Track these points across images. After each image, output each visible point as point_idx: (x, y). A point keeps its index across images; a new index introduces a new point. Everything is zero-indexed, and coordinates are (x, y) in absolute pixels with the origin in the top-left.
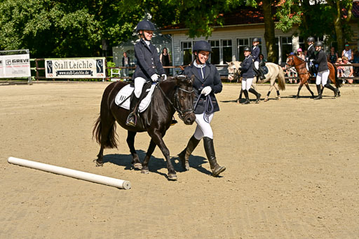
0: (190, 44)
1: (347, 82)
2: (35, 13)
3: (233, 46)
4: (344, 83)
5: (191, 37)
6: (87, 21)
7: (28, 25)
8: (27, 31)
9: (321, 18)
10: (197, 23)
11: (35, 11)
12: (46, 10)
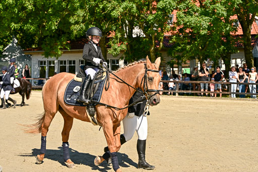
0: (45, 62)
3: (77, 65)
5: (46, 57)
9: (141, 47)
10: (51, 47)
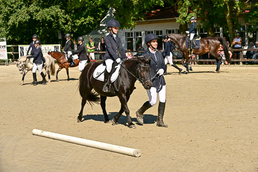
0: (132, 33)
1: (225, 64)
2: (17, 8)
4: (223, 64)
6: (57, 15)
7: (11, 17)
8: (10, 23)
10: (124, 18)
11: (18, 7)
12: (26, 6)
